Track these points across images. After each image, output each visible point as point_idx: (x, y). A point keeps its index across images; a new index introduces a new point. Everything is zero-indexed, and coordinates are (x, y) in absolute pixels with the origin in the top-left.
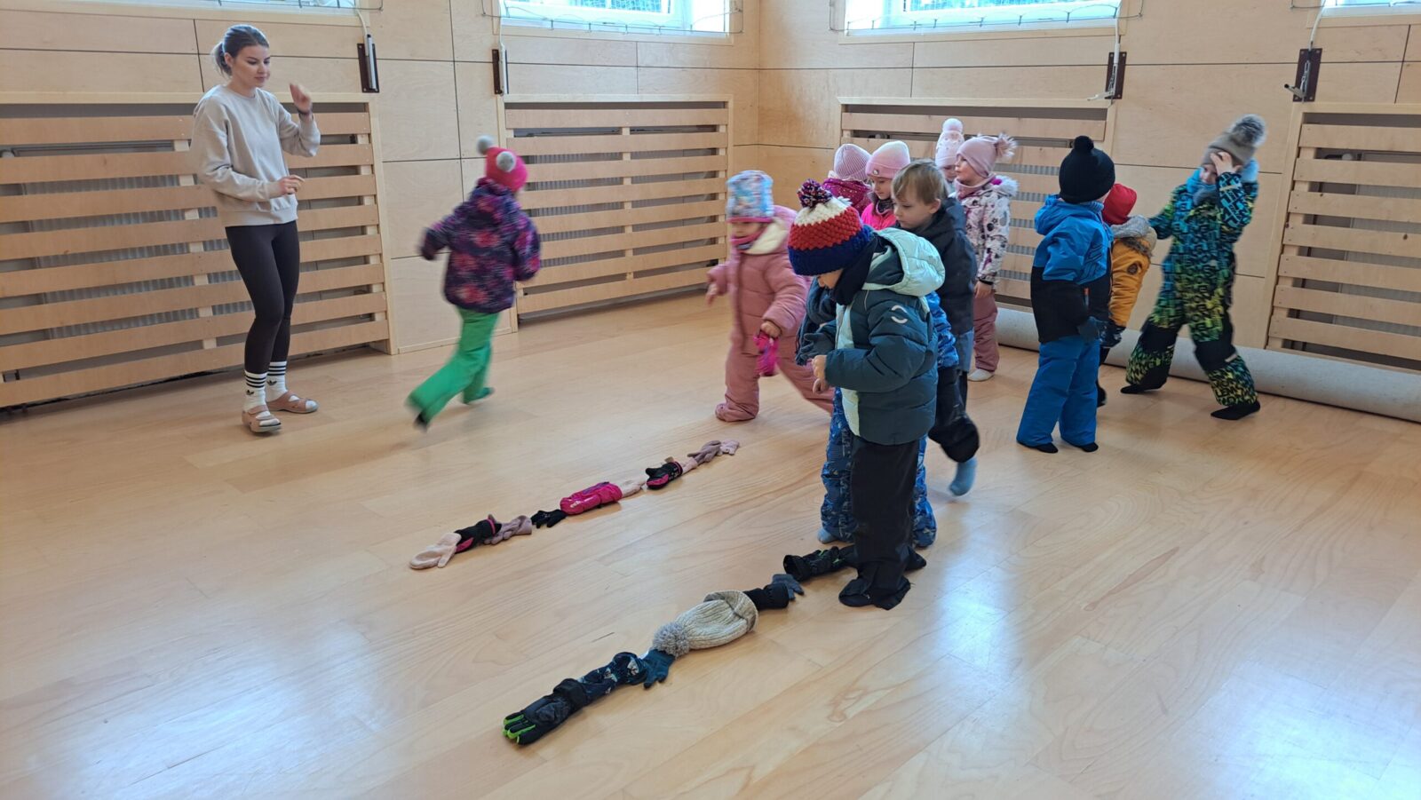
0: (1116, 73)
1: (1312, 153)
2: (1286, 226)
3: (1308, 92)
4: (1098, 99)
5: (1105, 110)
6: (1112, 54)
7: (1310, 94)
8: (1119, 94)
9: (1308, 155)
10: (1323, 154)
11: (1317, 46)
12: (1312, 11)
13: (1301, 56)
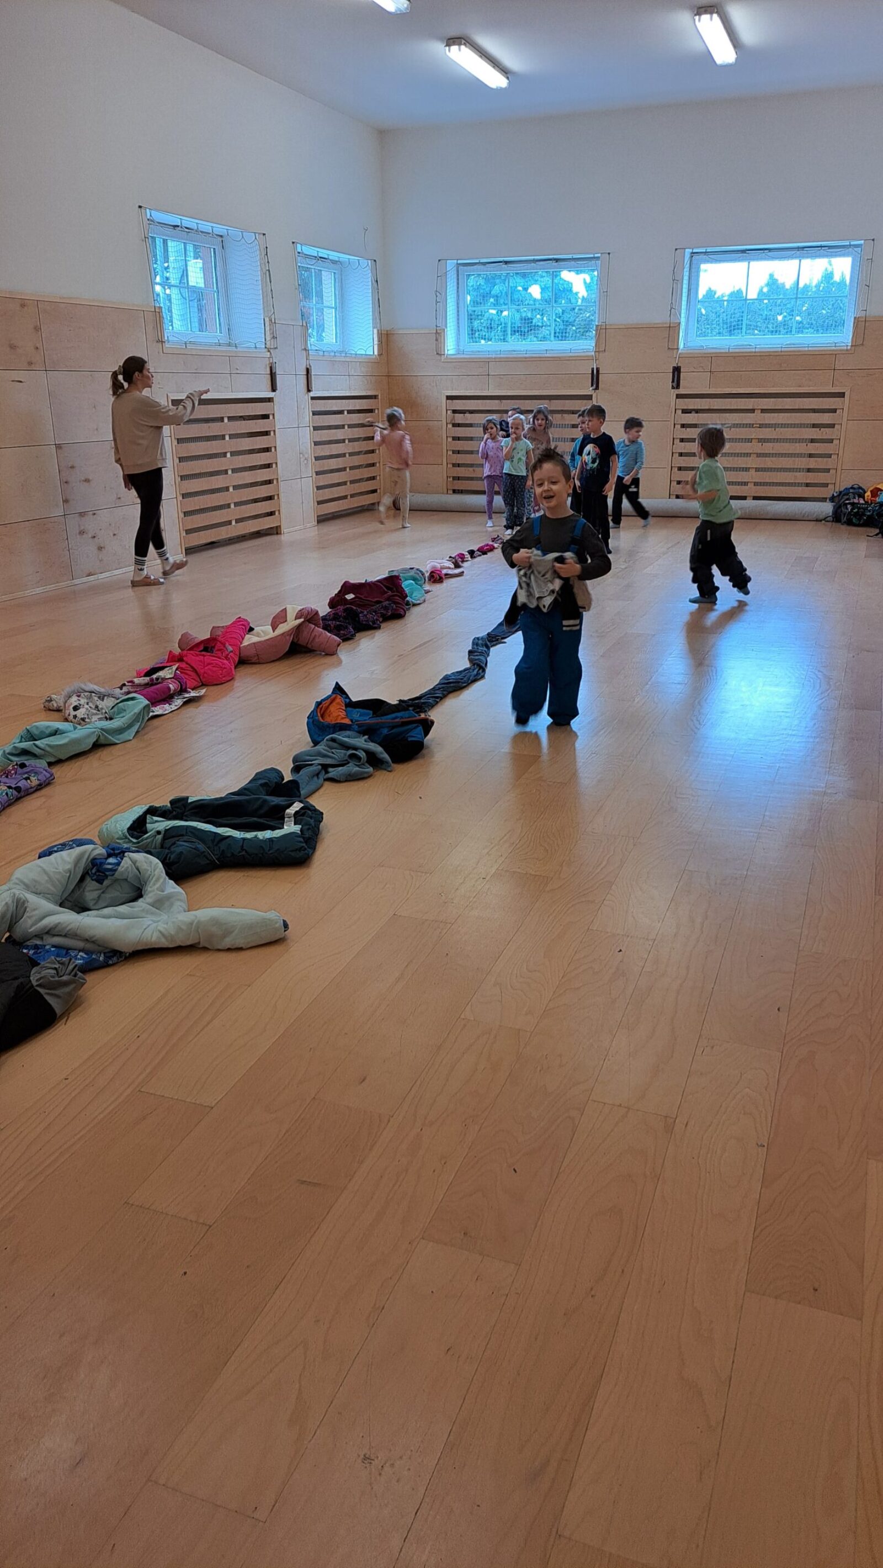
0: (595, 378)
1: (681, 411)
2: (673, 444)
3: (676, 383)
4: (589, 391)
5: (591, 396)
6: (593, 371)
7: (678, 386)
8: (597, 388)
9: (679, 412)
10: (684, 411)
11: (679, 365)
12: (675, 351)
13: (673, 370)
